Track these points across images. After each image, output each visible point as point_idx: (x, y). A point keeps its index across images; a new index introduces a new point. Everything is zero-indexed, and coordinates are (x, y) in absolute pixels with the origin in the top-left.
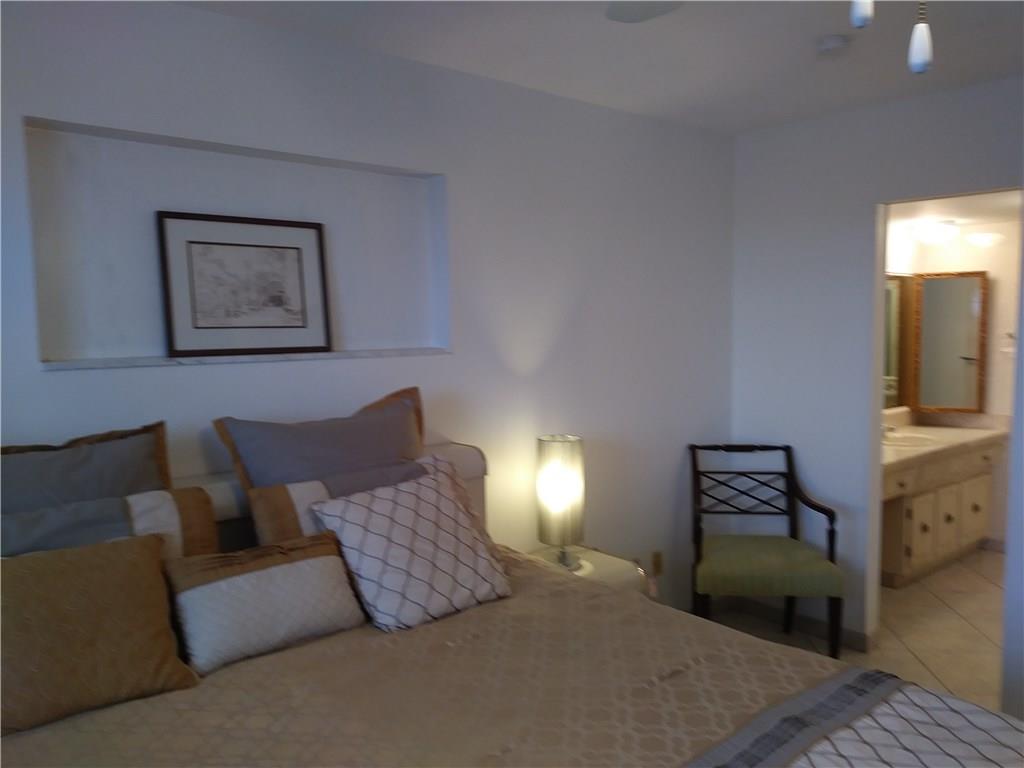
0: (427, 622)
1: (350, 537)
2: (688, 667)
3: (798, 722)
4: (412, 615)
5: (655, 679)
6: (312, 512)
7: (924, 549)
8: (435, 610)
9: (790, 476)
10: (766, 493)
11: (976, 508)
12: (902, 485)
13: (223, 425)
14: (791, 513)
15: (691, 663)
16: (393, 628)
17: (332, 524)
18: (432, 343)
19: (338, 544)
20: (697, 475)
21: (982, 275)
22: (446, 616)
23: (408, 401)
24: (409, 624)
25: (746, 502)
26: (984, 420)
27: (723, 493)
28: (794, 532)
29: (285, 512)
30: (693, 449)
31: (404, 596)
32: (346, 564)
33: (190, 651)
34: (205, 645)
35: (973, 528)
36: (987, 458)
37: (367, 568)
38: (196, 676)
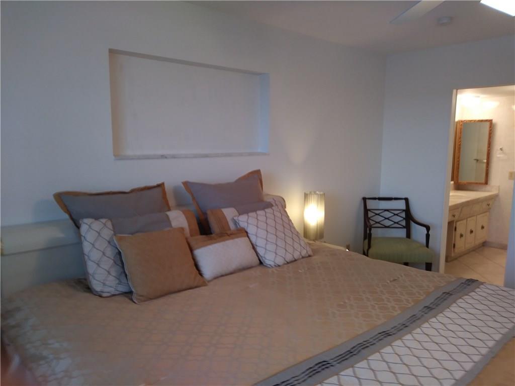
0: (285, 264)
1: (251, 230)
2: (399, 278)
3: (449, 294)
4: (280, 261)
5: (389, 282)
6: (233, 220)
7: (461, 245)
8: (288, 260)
9: (408, 211)
10: (397, 219)
11: (483, 227)
12: (454, 216)
13: (186, 184)
14: (408, 228)
15: (399, 276)
16: (274, 266)
17: (243, 224)
18: (259, 150)
19: (247, 232)
20: (366, 211)
21: (490, 121)
22: (292, 262)
23: (256, 176)
24: (279, 264)
25: (387, 223)
26: (488, 187)
27: (379, 219)
28: (409, 235)
29: (222, 220)
30: (365, 199)
31: (276, 254)
32: (251, 241)
33: (203, 273)
34: (208, 271)
35: (481, 236)
36: (489, 204)
37: (260, 243)
38: (207, 282)
